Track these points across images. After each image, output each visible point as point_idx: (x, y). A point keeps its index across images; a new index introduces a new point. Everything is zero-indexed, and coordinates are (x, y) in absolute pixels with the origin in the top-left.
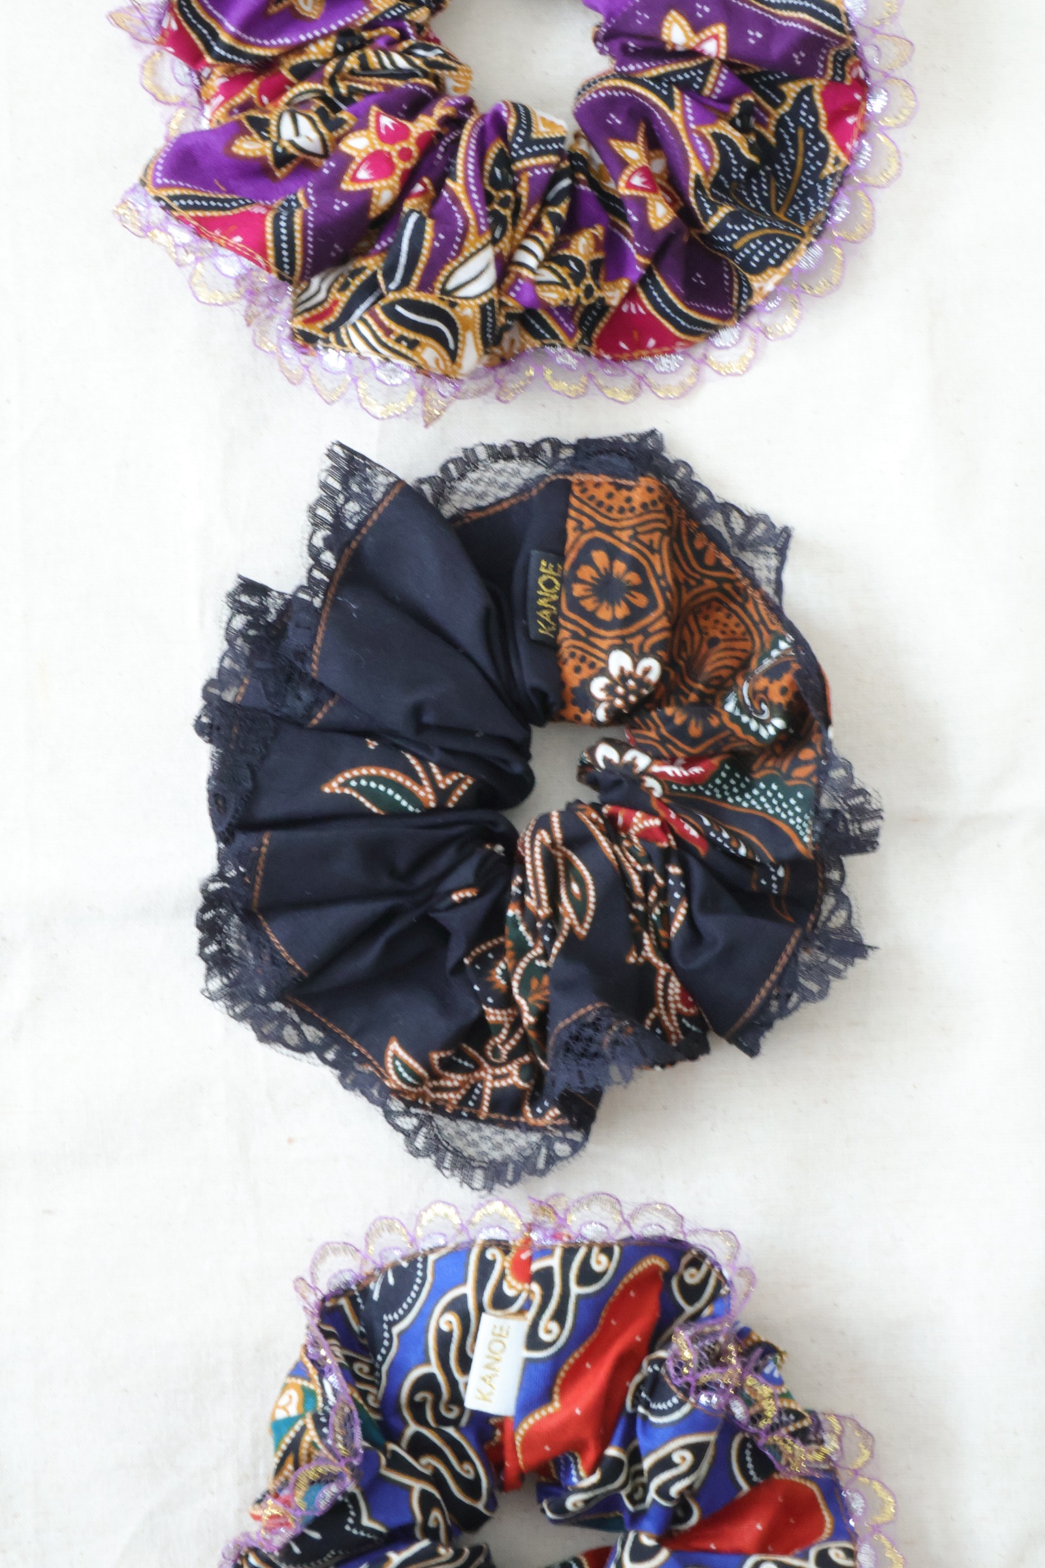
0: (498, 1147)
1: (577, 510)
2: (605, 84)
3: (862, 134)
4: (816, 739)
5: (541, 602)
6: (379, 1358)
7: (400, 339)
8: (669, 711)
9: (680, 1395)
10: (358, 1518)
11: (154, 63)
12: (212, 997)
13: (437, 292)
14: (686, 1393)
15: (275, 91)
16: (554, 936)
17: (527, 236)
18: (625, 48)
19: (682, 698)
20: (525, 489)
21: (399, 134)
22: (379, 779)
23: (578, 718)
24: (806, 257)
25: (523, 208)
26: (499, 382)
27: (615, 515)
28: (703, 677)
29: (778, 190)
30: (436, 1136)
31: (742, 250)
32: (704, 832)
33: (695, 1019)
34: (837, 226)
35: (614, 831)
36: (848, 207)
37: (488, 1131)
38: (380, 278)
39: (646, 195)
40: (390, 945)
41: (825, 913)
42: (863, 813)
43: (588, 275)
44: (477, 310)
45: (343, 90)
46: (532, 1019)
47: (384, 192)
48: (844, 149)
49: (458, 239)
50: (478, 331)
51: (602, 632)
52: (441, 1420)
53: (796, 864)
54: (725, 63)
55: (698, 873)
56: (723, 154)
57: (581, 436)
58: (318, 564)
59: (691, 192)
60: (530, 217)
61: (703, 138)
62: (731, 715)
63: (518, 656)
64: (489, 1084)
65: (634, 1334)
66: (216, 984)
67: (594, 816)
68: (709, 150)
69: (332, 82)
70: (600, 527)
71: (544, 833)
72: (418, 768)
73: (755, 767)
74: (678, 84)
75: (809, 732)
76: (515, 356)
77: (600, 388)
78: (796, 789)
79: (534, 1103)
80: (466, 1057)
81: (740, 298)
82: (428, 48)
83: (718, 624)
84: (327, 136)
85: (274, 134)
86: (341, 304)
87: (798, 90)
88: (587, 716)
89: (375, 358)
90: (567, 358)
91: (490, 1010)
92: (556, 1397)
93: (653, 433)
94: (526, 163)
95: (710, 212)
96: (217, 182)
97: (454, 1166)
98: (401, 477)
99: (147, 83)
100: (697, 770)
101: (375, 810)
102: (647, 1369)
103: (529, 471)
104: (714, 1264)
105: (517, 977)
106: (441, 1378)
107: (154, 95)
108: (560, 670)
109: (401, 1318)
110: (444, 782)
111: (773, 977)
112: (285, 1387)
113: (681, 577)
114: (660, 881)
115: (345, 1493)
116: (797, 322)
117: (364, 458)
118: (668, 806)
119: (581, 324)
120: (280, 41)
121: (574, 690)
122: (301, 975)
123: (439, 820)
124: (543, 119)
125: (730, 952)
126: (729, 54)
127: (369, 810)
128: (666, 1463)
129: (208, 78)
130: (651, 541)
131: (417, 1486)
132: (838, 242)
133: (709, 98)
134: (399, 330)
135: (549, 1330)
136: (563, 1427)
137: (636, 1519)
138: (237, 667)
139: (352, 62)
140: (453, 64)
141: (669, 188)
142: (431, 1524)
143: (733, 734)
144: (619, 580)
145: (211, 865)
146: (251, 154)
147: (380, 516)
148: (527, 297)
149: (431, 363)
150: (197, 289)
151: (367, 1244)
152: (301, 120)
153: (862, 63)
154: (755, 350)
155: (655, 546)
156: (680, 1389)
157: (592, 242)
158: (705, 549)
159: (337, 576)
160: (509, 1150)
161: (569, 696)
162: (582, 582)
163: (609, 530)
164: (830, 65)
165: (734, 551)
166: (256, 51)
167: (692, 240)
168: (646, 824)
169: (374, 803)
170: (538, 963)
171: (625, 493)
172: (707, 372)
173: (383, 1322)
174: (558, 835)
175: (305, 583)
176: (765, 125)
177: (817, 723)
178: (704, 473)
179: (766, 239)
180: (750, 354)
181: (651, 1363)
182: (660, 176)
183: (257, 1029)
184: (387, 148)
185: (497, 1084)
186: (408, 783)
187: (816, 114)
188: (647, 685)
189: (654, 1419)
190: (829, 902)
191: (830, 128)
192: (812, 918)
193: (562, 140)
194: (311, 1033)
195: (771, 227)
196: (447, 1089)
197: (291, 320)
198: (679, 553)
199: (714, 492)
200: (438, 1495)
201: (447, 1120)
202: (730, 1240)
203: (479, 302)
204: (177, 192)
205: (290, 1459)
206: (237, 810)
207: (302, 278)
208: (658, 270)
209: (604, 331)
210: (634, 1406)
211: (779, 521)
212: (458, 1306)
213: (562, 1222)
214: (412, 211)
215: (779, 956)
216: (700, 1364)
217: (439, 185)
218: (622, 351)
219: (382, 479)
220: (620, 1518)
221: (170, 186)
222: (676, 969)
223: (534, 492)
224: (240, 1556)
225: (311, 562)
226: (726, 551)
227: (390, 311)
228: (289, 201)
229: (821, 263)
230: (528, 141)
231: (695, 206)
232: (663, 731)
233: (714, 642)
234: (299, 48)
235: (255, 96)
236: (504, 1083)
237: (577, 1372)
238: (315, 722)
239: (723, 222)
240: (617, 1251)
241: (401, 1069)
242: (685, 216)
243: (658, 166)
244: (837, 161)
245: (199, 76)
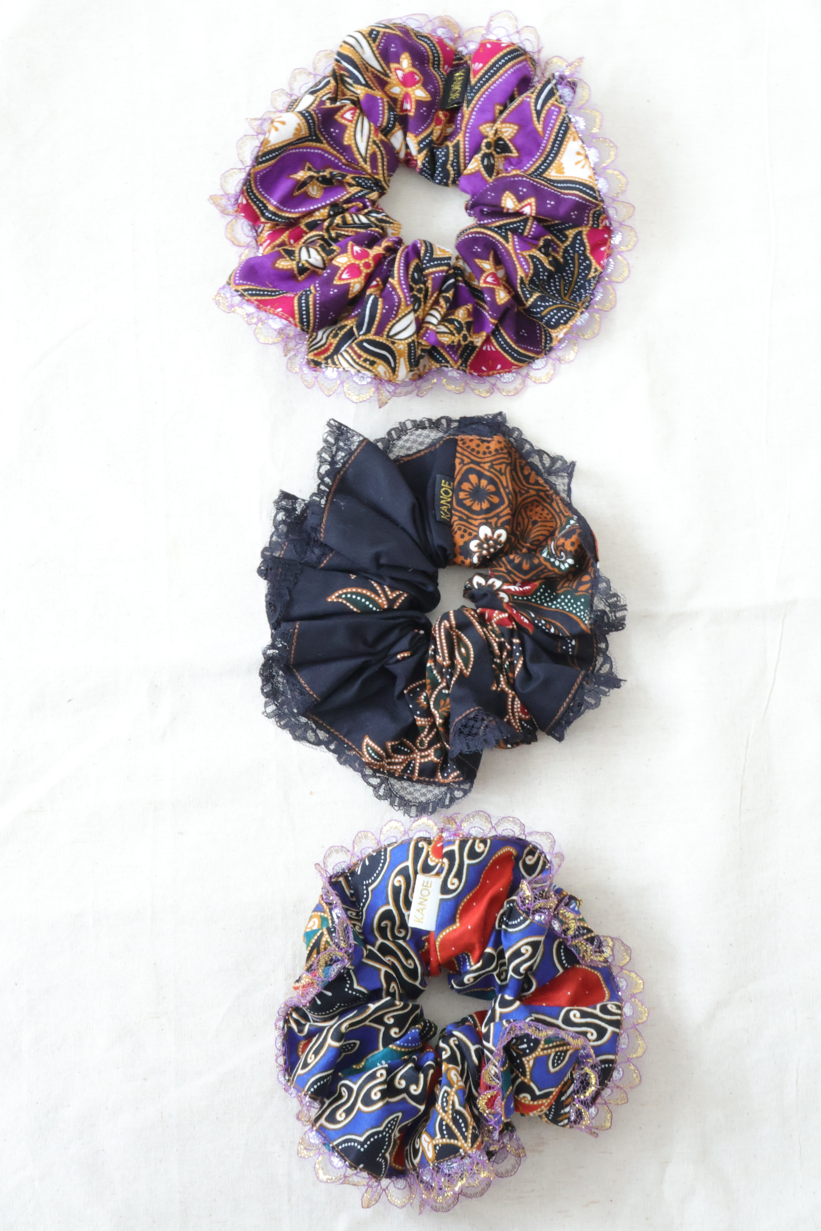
0: (424, 795)
1: (460, 453)
2: (472, 230)
3: (609, 256)
4: (590, 570)
5: (442, 502)
6: (362, 904)
7: (365, 360)
8: (511, 557)
9: (524, 915)
10: (352, 984)
11: (232, 225)
12: (268, 716)
13: (385, 336)
14: (528, 914)
15: (297, 238)
16: (452, 675)
17: (431, 308)
18: (482, 211)
19: (519, 552)
20: (433, 444)
21: (364, 255)
22: (357, 594)
23: (463, 562)
24: (580, 319)
25: (429, 294)
26: (418, 388)
27: (481, 455)
28: (530, 540)
29: (565, 285)
30: (390, 789)
31: (546, 316)
32: (532, 621)
33: (529, 722)
34: (596, 303)
35: (483, 622)
36: (602, 293)
37: (418, 786)
38: (355, 329)
39: (495, 287)
40: (364, 683)
41: (598, 666)
42: (615, 607)
43: (464, 329)
44: (406, 345)
45: (333, 235)
46: (441, 721)
47: (356, 285)
48: (599, 264)
49: (395, 308)
50: (406, 357)
51: (475, 517)
52: (395, 937)
53: (581, 636)
54: (535, 218)
55: (529, 644)
56: (535, 266)
57: (463, 416)
58: (323, 482)
59: (518, 285)
60: (433, 298)
61: (524, 257)
62: (545, 559)
63: (431, 531)
64: (418, 761)
65: (499, 887)
66: (271, 708)
67: (473, 613)
68: (528, 263)
69: (328, 230)
70: (473, 462)
71: (446, 621)
72: (378, 588)
73: (558, 587)
74: (510, 230)
75: (587, 567)
76: (426, 373)
77: (473, 390)
78: (580, 597)
79: (443, 770)
80: (406, 746)
81: (546, 343)
82: (378, 213)
83: (537, 513)
84: (325, 259)
85: (297, 258)
86: (334, 345)
87: (574, 233)
88: (468, 561)
89: (353, 371)
90: (455, 374)
91: (419, 718)
92: (457, 920)
93: (500, 413)
94: (431, 270)
95: (528, 296)
96: (267, 283)
97: (399, 806)
98: (366, 436)
99: (229, 235)
100: (527, 588)
101: (355, 610)
102: (506, 906)
103: (434, 435)
104: (542, 853)
105: (433, 699)
106: (395, 913)
107: (232, 242)
108: (453, 537)
109: (373, 882)
110: (392, 595)
111: (570, 696)
112: (311, 918)
113: (517, 489)
114: (509, 647)
115: (344, 968)
116: (577, 353)
117: (346, 427)
118: (512, 607)
119: (461, 356)
120: (300, 210)
121: (460, 547)
122: (316, 699)
123: (390, 615)
124: (439, 248)
125: (547, 683)
126: (537, 213)
127: (352, 610)
128: (517, 954)
129: (261, 232)
130: (501, 469)
131: (384, 969)
132: (598, 311)
133: (527, 237)
134: (365, 356)
135: (453, 883)
136: (461, 937)
137: (502, 989)
138: (280, 540)
139: (338, 220)
140: (391, 221)
141: (506, 285)
142: (391, 990)
143: (546, 567)
144: (484, 490)
145: (268, 640)
146: (285, 267)
147: (355, 457)
148: (432, 340)
149: (382, 374)
150: (258, 336)
151: (354, 847)
152: (312, 251)
153: (607, 218)
154: (554, 370)
155: (503, 471)
156: (524, 912)
157: (466, 312)
158: (530, 474)
159: (333, 489)
160: (429, 796)
161: (458, 550)
162: (464, 491)
163: (478, 464)
164: (591, 219)
165: (545, 475)
166: (287, 215)
167: (519, 312)
168: (500, 616)
169: (355, 606)
170: (444, 691)
171: (486, 444)
172: (529, 382)
173: (363, 885)
174: (453, 622)
175: (316, 491)
176: (557, 252)
177: (592, 561)
178: (527, 435)
179: (559, 310)
180: (552, 372)
181: (509, 903)
182: (502, 279)
183: (293, 733)
184: (357, 262)
185: (422, 761)
186: (373, 596)
187: (584, 246)
188: (500, 543)
189: (510, 930)
190: (600, 660)
191: (592, 252)
192: (591, 668)
193: (449, 258)
194: (322, 735)
195: (561, 303)
196: (396, 764)
197: (307, 355)
198: (515, 477)
199: (534, 444)
200: (394, 975)
201: (396, 781)
202: (549, 838)
203: (407, 341)
204: (247, 287)
205: (315, 951)
206: (281, 612)
207: (313, 331)
208: (502, 327)
209: (473, 360)
210: (500, 926)
211: (569, 459)
212: (404, 872)
213: (459, 828)
214: (371, 295)
215: (573, 685)
216: (535, 898)
217: (385, 281)
218: (484, 371)
219: (356, 439)
220: (494, 990)
221: (243, 284)
222: (518, 694)
223: (438, 446)
224: (287, 1014)
225: (320, 481)
226: (541, 476)
227: (360, 345)
228: (306, 291)
229: (589, 323)
230: (432, 259)
231: (520, 293)
232: (509, 567)
233: (535, 523)
234: (310, 213)
235: (286, 240)
236: (426, 760)
237: (468, 908)
238: (322, 565)
239: (536, 301)
240: (489, 841)
241: (371, 752)
242: (516, 299)
243: (501, 274)
244: (596, 270)
245: (256, 231)
